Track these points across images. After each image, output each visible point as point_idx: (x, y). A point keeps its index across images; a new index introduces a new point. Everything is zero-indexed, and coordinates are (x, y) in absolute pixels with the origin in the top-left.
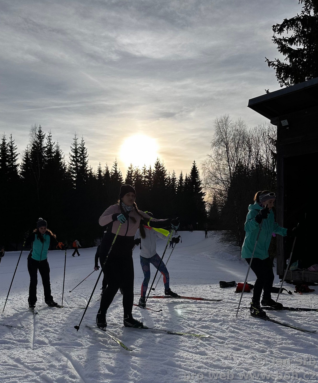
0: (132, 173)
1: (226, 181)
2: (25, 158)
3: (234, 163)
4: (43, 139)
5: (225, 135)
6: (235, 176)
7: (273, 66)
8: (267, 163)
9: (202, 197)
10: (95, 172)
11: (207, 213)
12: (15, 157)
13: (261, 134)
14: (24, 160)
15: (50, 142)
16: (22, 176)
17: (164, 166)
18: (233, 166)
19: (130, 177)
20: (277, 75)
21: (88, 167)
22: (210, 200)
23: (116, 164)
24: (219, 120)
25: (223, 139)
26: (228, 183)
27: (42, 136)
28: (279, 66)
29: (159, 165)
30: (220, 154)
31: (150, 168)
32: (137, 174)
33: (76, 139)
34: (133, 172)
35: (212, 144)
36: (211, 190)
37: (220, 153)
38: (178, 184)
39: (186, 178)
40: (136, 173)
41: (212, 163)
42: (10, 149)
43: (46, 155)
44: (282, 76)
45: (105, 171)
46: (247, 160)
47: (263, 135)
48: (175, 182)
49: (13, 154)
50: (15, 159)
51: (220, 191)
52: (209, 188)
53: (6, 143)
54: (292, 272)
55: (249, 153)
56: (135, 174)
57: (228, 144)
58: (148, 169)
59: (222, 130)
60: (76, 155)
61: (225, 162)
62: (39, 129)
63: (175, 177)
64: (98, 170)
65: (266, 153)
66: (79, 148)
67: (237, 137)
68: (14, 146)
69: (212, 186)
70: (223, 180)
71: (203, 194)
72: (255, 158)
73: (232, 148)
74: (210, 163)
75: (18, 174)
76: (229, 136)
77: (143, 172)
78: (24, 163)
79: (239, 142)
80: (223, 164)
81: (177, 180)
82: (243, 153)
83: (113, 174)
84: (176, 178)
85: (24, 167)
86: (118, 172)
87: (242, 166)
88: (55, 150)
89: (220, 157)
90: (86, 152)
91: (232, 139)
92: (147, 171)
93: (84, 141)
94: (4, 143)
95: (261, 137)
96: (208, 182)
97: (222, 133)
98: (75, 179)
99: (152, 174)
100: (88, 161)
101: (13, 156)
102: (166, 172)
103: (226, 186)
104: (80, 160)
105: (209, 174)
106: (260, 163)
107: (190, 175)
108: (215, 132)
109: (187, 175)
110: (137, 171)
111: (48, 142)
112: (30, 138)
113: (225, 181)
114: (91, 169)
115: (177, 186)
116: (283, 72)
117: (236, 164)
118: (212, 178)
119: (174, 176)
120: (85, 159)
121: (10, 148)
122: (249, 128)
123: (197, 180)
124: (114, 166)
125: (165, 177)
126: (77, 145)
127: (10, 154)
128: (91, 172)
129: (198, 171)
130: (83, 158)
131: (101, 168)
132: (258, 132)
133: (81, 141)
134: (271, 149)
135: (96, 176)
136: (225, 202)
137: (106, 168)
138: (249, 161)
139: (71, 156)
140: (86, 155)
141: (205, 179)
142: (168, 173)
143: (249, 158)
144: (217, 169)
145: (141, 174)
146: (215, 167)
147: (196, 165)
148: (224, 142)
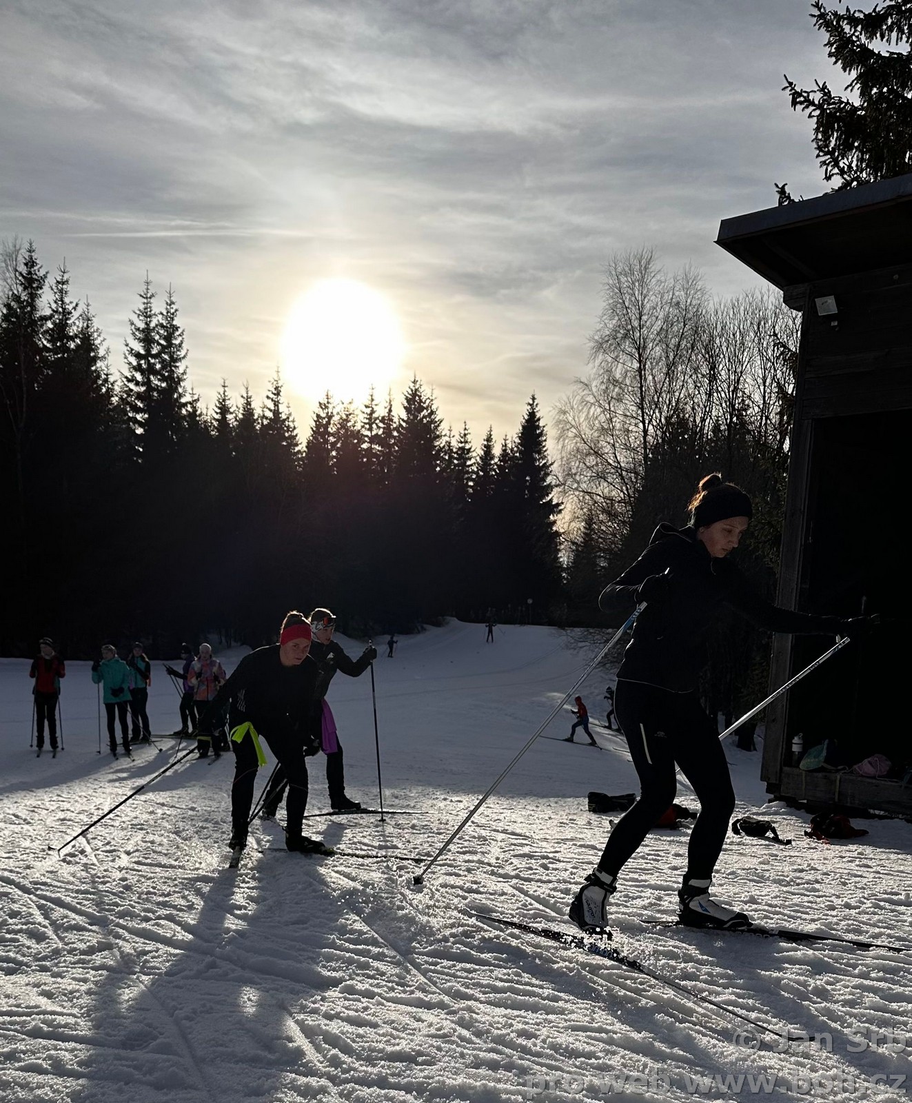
0: (328, 423)
1: (631, 472)
3: (658, 415)
4: (41, 288)
5: (638, 316)
6: (659, 453)
7: (807, 107)
8: (763, 422)
9: (551, 517)
10: (208, 410)
11: (562, 571)
13: (751, 323)
15: (62, 301)
17: (434, 407)
18: (655, 424)
19: (323, 435)
20: (816, 138)
21: (185, 391)
22: (576, 529)
23: (276, 388)
24: (621, 265)
25: (628, 331)
26: (636, 478)
27: (36, 280)
28: (826, 109)
29: (419, 403)
30: (617, 381)
31: (390, 411)
32: (347, 430)
33: (148, 297)
34: (333, 418)
35: (592, 344)
36: (581, 498)
37: (618, 376)
38: (476, 470)
39: (505, 451)
40: (344, 423)
41: (591, 408)
43: (48, 345)
44: (832, 144)
45: (242, 409)
46: (701, 406)
47: (756, 328)
48: (469, 463)
51: (607, 504)
52: (576, 489)
54: (806, 776)
55: (710, 383)
56: (339, 426)
57: (645, 348)
58: (381, 412)
59: (630, 299)
60: (148, 350)
61: (631, 407)
62: (28, 253)
63: (467, 447)
64: (218, 405)
65: (762, 388)
66: (157, 325)
67: (675, 329)
69: (584, 486)
70: (621, 468)
71: (554, 508)
72: (725, 402)
73: (657, 363)
74: (583, 409)
76: (648, 323)
77: (365, 423)
79: (679, 345)
80: (626, 416)
81: (474, 454)
82: (689, 381)
83: (265, 422)
84: (471, 449)
86: (283, 416)
87: (683, 423)
88: (80, 330)
89: (616, 390)
90: (182, 342)
91: (658, 334)
92: (377, 418)
93: (173, 303)
95: (752, 334)
96: (574, 471)
97: (630, 311)
98: (139, 431)
99: (395, 429)
100: (184, 373)
102: (439, 428)
103: (627, 490)
104: (158, 366)
105: (578, 444)
106: (739, 416)
107: (518, 441)
108: (605, 305)
109: (507, 441)
110: (344, 417)
111: (55, 302)
113: (627, 470)
114: (195, 400)
115: (474, 476)
116: (837, 131)
117: (666, 418)
118: (588, 459)
119: (466, 442)
120: (177, 364)
122: (717, 301)
123: (539, 460)
124: (272, 396)
125: (437, 443)
126: (150, 316)
128: (195, 410)
129: (543, 430)
130: (171, 361)
131: (229, 399)
132: (742, 315)
133: (165, 305)
134: (779, 374)
135: (212, 423)
136: (621, 540)
137: (243, 401)
138: (705, 411)
139: (131, 352)
140: (179, 350)
141: (565, 459)
142: (445, 432)
143: (708, 400)
144: (603, 431)
145: (359, 428)
146: (597, 422)
147: (537, 409)
148: (635, 341)
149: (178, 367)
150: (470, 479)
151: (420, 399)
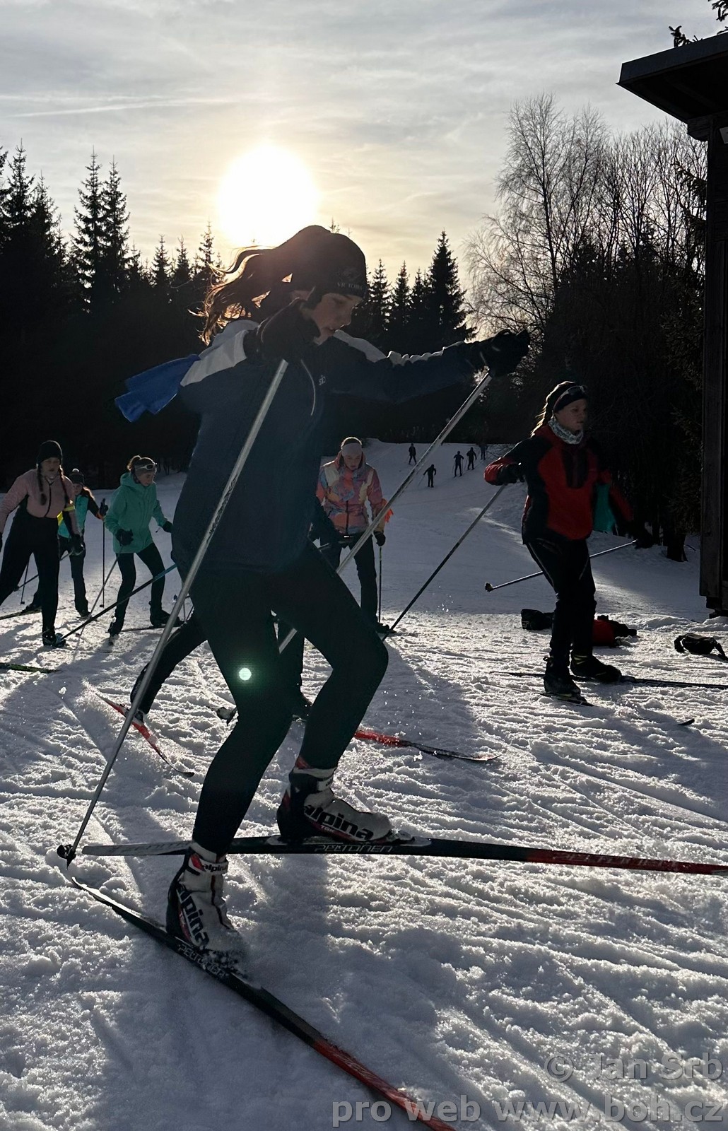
1: (541, 297)
3: (565, 243)
5: (541, 155)
6: (568, 277)
8: (670, 245)
10: (148, 264)
13: (652, 154)
15: (20, 176)
18: (562, 251)
21: (128, 249)
23: (208, 241)
24: (522, 110)
25: (532, 169)
26: (546, 301)
30: (524, 215)
33: (94, 169)
35: (498, 183)
36: (494, 323)
37: (524, 210)
38: (392, 302)
39: (418, 283)
41: (499, 240)
43: (8, 215)
45: (177, 261)
46: (607, 232)
47: (657, 158)
48: (385, 296)
51: (520, 327)
52: (489, 315)
55: (614, 211)
57: (549, 183)
59: (533, 141)
60: (95, 215)
61: (538, 238)
63: (383, 281)
64: (156, 259)
65: (666, 213)
66: (102, 193)
67: (578, 164)
69: (496, 311)
70: (531, 293)
71: (468, 333)
72: (631, 227)
73: (562, 196)
74: (491, 242)
76: (551, 161)
79: (581, 179)
80: (534, 245)
81: (390, 288)
82: (594, 210)
83: (198, 271)
84: (386, 283)
86: (214, 265)
87: (589, 250)
88: (35, 200)
89: (523, 223)
90: (124, 206)
91: (561, 170)
93: (116, 173)
95: (653, 164)
96: (486, 298)
97: (532, 151)
98: (88, 285)
100: (127, 233)
103: (539, 313)
104: (104, 228)
105: (489, 274)
106: (645, 240)
107: (430, 274)
108: (508, 148)
109: (421, 275)
111: (14, 178)
113: (537, 296)
114: (136, 256)
115: (390, 308)
117: (573, 246)
118: (499, 286)
119: (382, 278)
120: (120, 226)
122: (617, 136)
123: (451, 290)
124: (204, 248)
126: (96, 185)
128: (136, 264)
129: (454, 263)
130: (114, 224)
131: (166, 253)
132: (642, 147)
133: (110, 176)
134: (683, 199)
135: (151, 275)
136: (535, 360)
137: (178, 254)
138: (612, 237)
139: (80, 218)
140: (122, 214)
141: (477, 288)
143: (614, 227)
144: (512, 260)
146: (506, 252)
147: (447, 244)
148: (538, 178)
149: (120, 228)
150: (386, 310)
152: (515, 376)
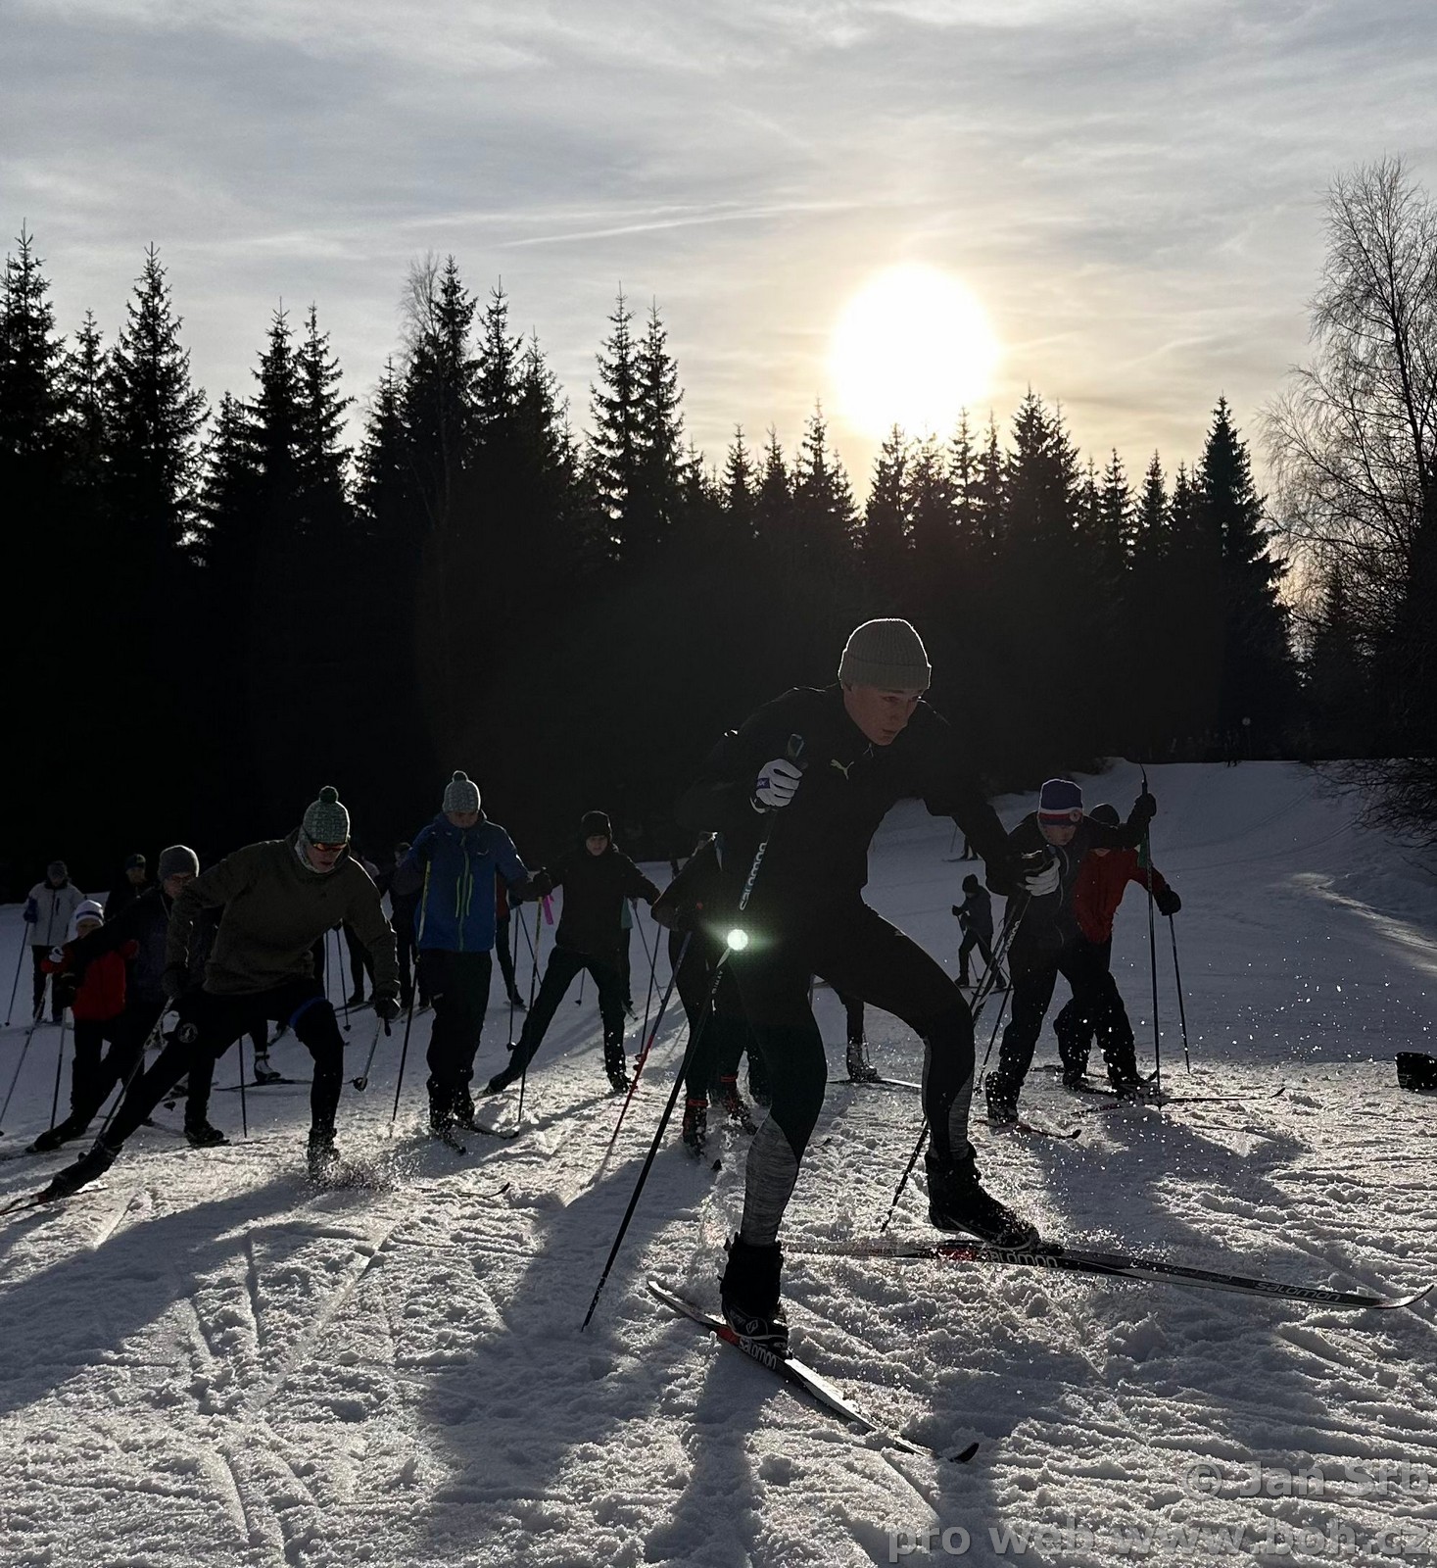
0: (899, 473)
1: (1400, 503)
2: (380, 419)
4: (468, 323)
5: (1386, 262)
9: (1270, 583)
10: (716, 474)
11: (1296, 668)
12: (332, 415)
14: (372, 430)
15: (498, 337)
16: (364, 507)
17: (1063, 433)
18: (1433, 423)
19: (891, 492)
21: (682, 450)
22: (1314, 600)
23: (817, 430)
24: (1349, 187)
25: (1373, 285)
26: (1410, 510)
27: (461, 312)
29: (1039, 429)
30: (1361, 364)
31: (994, 444)
32: (928, 480)
33: (621, 320)
34: (907, 466)
35: (1314, 312)
36: (1319, 550)
37: (1361, 356)
38: (1137, 520)
39: (1182, 487)
40: (923, 470)
41: (1320, 409)
42: (307, 378)
43: (480, 403)
45: (766, 466)
48: (1125, 511)
49: (320, 401)
50: (333, 424)
51: (1364, 555)
52: (1309, 537)
53: (289, 349)
56: (915, 476)
57: (1402, 308)
58: (979, 448)
59: (1369, 236)
60: (625, 396)
61: (1389, 401)
62: (447, 275)
63: (1121, 486)
64: (731, 464)
66: (636, 359)
68: (326, 361)
69: (1322, 530)
70: (1382, 496)
71: (1273, 569)
73: (1427, 330)
74: (1307, 412)
75: (347, 500)
76: (1404, 270)
77: (956, 468)
78: (373, 443)
80: (1381, 415)
81: (1133, 497)
83: (803, 482)
84: (1126, 489)
85: (376, 461)
86: (830, 470)
88: (524, 376)
89: (1360, 378)
90: (674, 379)
91: (1422, 285)
92: (975, 458)
93: (659, 324)
94: (280, 352)
96: (1302, 509)
97: (1370, 255)
98: (616, 514)
99: (1003, 471)
100: (679, 423)
101: (323, 410)
102: (1074, 463)
103: (1396, 529)
104: (641, 417)
105: (1306, 467)
107: (1202, 469)
108: (1329, 251)
109: (1185, 473)
110: (923, 461)
111: (489, 340)
112: (405, 325)
113: (1392, 501)
114: (697, 461)
115: (1135, 531)
118: (1324, 487)
119: (1118, 480)
120: (668, 412)
121: (309, 373)
123: (1241, 494)
124: (810, 442)
125: (1072, 486)
126: (626, 347)
127: (308, 401)
128: (697, 475)
129: (1243, 450)
130: (658, 409)
131: (746, 454)
133: (648, 329)
135: (722, 492)
136: (1395, 611)
137: (768, 454)
139: (600, 401)
140: (670, 391)
141: (1285, 491)
142: (1084, 467)
144: (1346, 442)
145: (947, 475)
146: (1333, 429)
147: (1230, 418)
148: (1384, 300)
149: (670, 415)
150: (1131, 536)
151: (1040, 423)
152: (1361, 640)
